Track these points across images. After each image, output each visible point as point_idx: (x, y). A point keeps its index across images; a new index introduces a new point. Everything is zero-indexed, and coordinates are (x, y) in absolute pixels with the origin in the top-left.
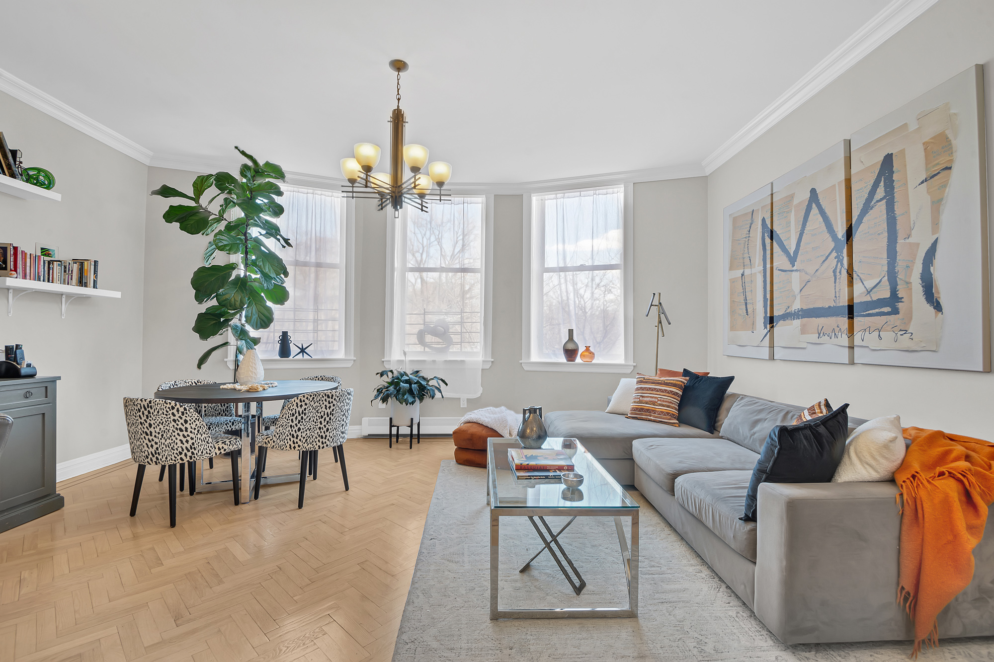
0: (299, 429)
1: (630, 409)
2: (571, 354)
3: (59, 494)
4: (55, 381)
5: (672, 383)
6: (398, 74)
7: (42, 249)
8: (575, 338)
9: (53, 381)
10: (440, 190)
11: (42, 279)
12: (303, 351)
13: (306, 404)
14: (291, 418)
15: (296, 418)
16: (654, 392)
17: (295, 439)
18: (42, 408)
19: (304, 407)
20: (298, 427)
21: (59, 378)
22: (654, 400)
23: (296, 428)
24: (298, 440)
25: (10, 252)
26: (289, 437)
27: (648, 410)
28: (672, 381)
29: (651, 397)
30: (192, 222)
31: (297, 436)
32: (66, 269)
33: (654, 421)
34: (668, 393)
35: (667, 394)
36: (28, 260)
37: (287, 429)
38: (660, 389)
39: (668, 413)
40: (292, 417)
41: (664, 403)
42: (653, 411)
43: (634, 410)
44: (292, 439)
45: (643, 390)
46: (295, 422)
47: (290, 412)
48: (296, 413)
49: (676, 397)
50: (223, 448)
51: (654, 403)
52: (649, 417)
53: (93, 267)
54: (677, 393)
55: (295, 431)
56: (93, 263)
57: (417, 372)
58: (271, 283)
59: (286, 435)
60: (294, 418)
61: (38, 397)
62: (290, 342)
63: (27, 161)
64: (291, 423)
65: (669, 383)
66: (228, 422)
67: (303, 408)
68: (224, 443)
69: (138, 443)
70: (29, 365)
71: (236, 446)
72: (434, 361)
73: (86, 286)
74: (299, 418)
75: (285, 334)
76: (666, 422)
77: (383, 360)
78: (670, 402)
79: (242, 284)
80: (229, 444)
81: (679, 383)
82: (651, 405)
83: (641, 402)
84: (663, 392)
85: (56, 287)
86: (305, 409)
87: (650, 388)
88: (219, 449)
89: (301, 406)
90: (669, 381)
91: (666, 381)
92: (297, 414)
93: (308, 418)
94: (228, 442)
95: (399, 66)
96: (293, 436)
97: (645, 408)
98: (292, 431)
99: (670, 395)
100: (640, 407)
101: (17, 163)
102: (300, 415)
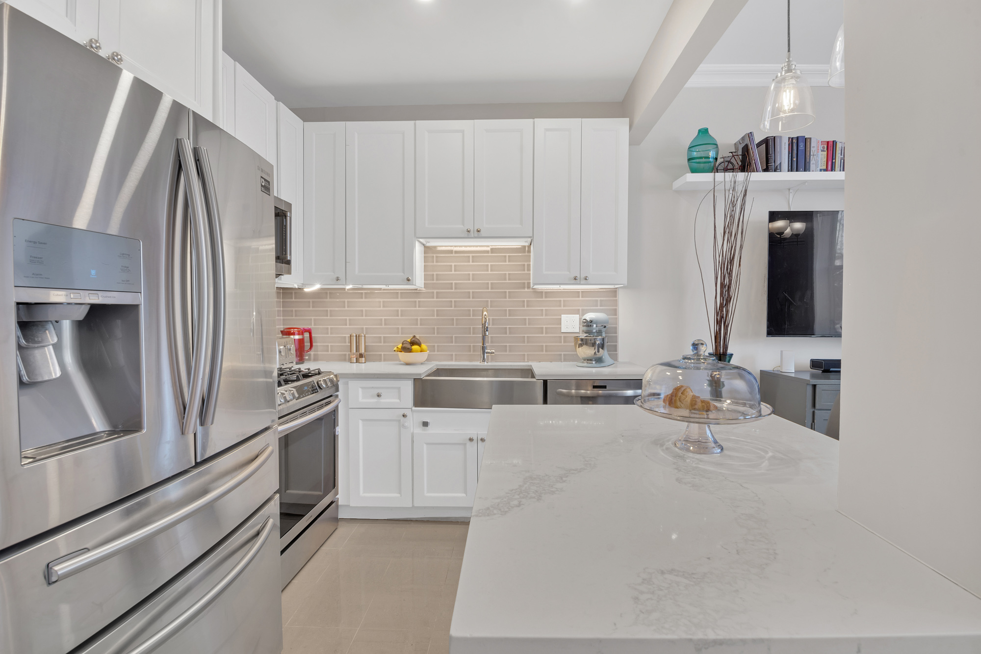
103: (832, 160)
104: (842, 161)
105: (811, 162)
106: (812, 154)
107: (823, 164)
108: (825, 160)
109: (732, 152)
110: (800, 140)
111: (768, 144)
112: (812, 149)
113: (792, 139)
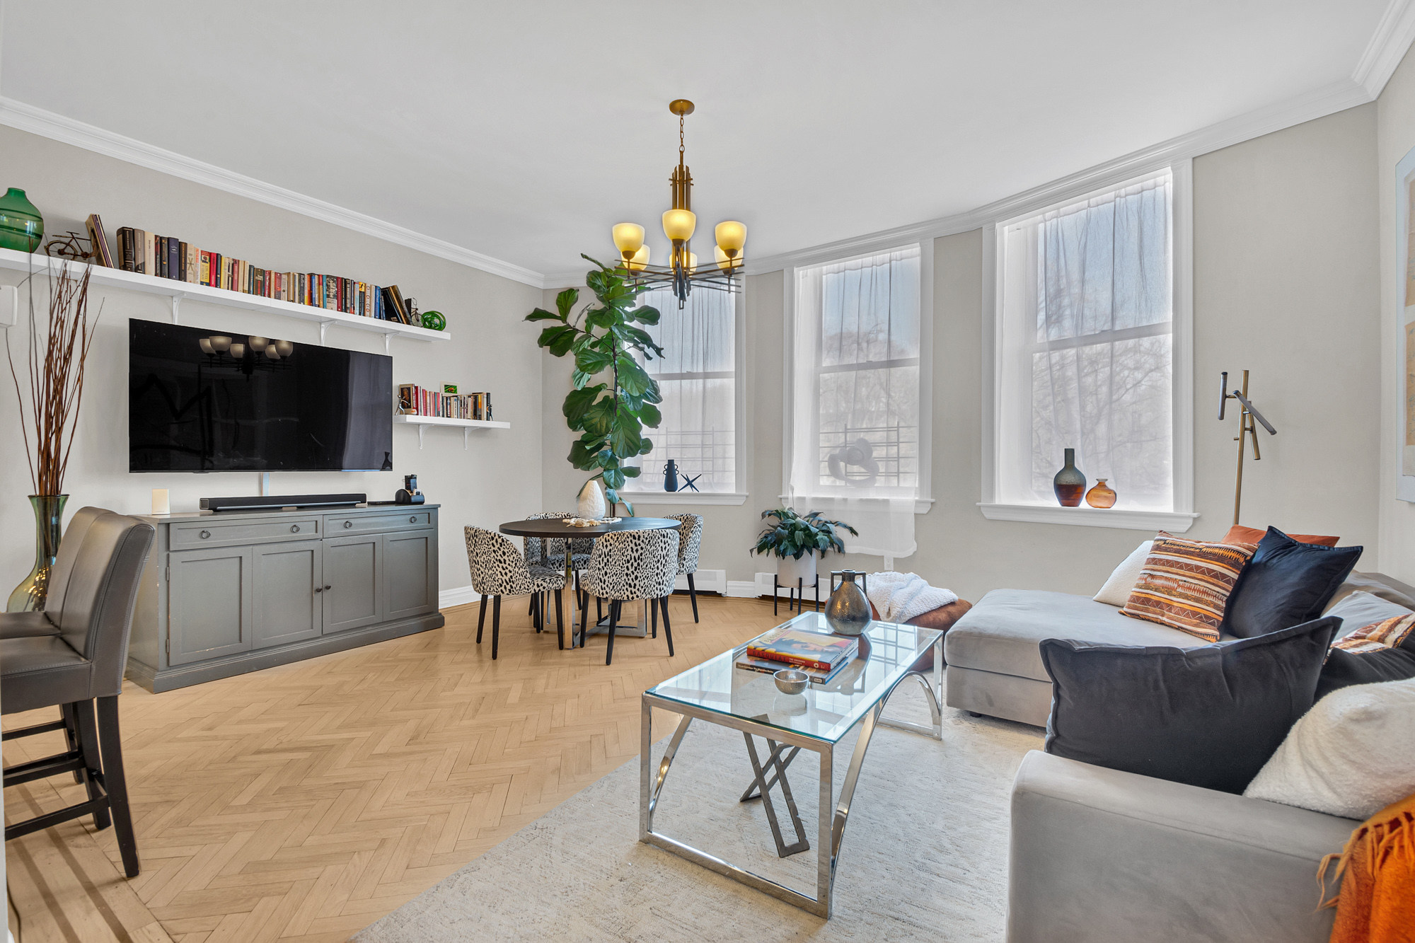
0: (636, 578)
1: (1128, 597)
2: (1069, 491)
3: (441, 614)
4: (437, 508)
5: (1215, 554)
6: (682, 119)
7: (445, 386)
8: (1079, 464)
9: (435, 508)
10: (731, 261)
11: (441, 414)
12: (690, 483)
13: (642, 548)
14: (625, 565)
15: (632, 565)
16: (1174, 570)
17: (633, 589)
18: (425, 533)
19: (640, 551)
20: (635, 574)
21: (439, 506)
22: (1170, 584)
23: (633, 577)
24: (636, 590)
25: (413, 391)
26: (626, 586)
27: (1158, 604)
28: (1217, 551)
29: (1167, 578)
30: (559, 344)
31: (635, 585)
32: (462, 404)
33: (1170, 626)
34: (1203, 572)
35: (1200, 576)
36: (428, 398)
37: (623, 579)
38: (1187, 565)
39: (1195, 614)
40: (627, 564)
41: (1190, 593)
42: (1168, 605)
43: (1135, 599)
44: (629, 589)
45: (1156, 564)
46: (631, 570)
47: (625, 558)
48: (631, 559)
49: (1225, 585)
50: (542, 585)
51: (1169, 591)
52: (1160, 617)
53: (485, 399)
54: (1223, 576)
55: (632, 579)
56: (486, 396)
57: (816, 514)
58: (640, 404)
59: (621, 585)
60: (629, 565)
61: (422, 522)
62: (677, 472)
63: (421, 307)
64: (626, 571)
65: (1210, 553)
66: (580, 560)
67: (639, 553)
68: (544, 580)
69: (491, 572)
70: (418, 493)
71: (557, 586)
72: (845, 500)
73: (480, 419)
74: (635, 564)
75: (671, 463)
76: (1191, 631)
77: (780, 496)
78: (1204, 592)
79: (610, 405)
80: (548, 581)
81: (1230, 554)
82: (1163, 593)
83: (1147, 586)
84: (1191, 570)
85: (454, 421)
86: (641, 554)
87: (1168, 561)
88: (538, 586)
89: (637, 551)
90: (1209, 550)
91: (1204, 550)
92: (633, 560)
93: (645, 565)
94: (548, 580)
95: (681, 107)
96: (630, 586)
97: (1153, 598)
98: (629, 580)
99: (1206, 578)
100: (1143, 595)
101: (412, 310)
102: (636, 561)
103: (217, 274)
104: (230, 278)
105: (188, 272)
106: (188, 261)
107: (205, 275)
108: (208, 272)
109: (71, 233)
110: (171, 242)
111: (127, 237)
112: (188, 256)
113: (161, 238)
